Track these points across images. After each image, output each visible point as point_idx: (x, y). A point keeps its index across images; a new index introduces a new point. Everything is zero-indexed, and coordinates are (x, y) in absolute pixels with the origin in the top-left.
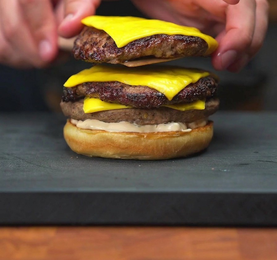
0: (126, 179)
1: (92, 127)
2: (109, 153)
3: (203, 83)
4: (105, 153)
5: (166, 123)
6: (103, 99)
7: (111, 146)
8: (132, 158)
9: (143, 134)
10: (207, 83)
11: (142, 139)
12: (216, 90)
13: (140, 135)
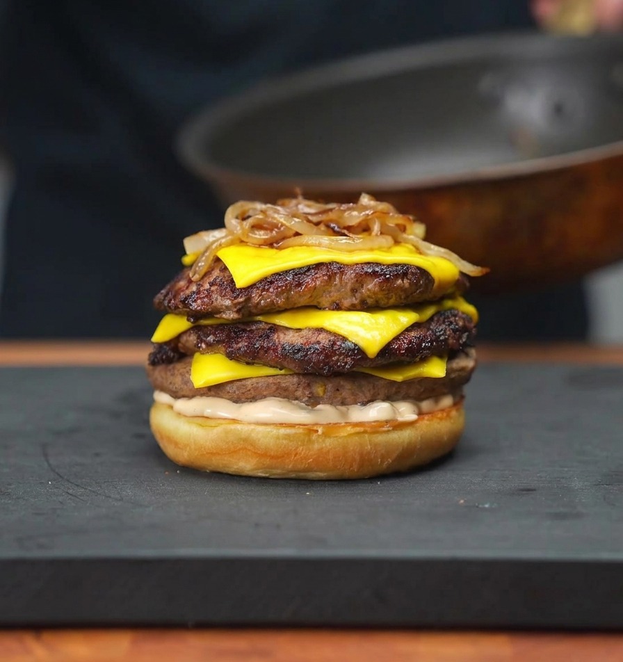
0: (278, 526)
1: (208, 412)
2: (246, 465)
3: (441, 322)
4: (235, 467)
5: (365, 404)
6: (232, 356)
7: (249, 453)
8: (293, 475)
9: (315, 428)
10: (451, 323)
11: (314, 437)
12: (468, 337)
13: (310, 430)
